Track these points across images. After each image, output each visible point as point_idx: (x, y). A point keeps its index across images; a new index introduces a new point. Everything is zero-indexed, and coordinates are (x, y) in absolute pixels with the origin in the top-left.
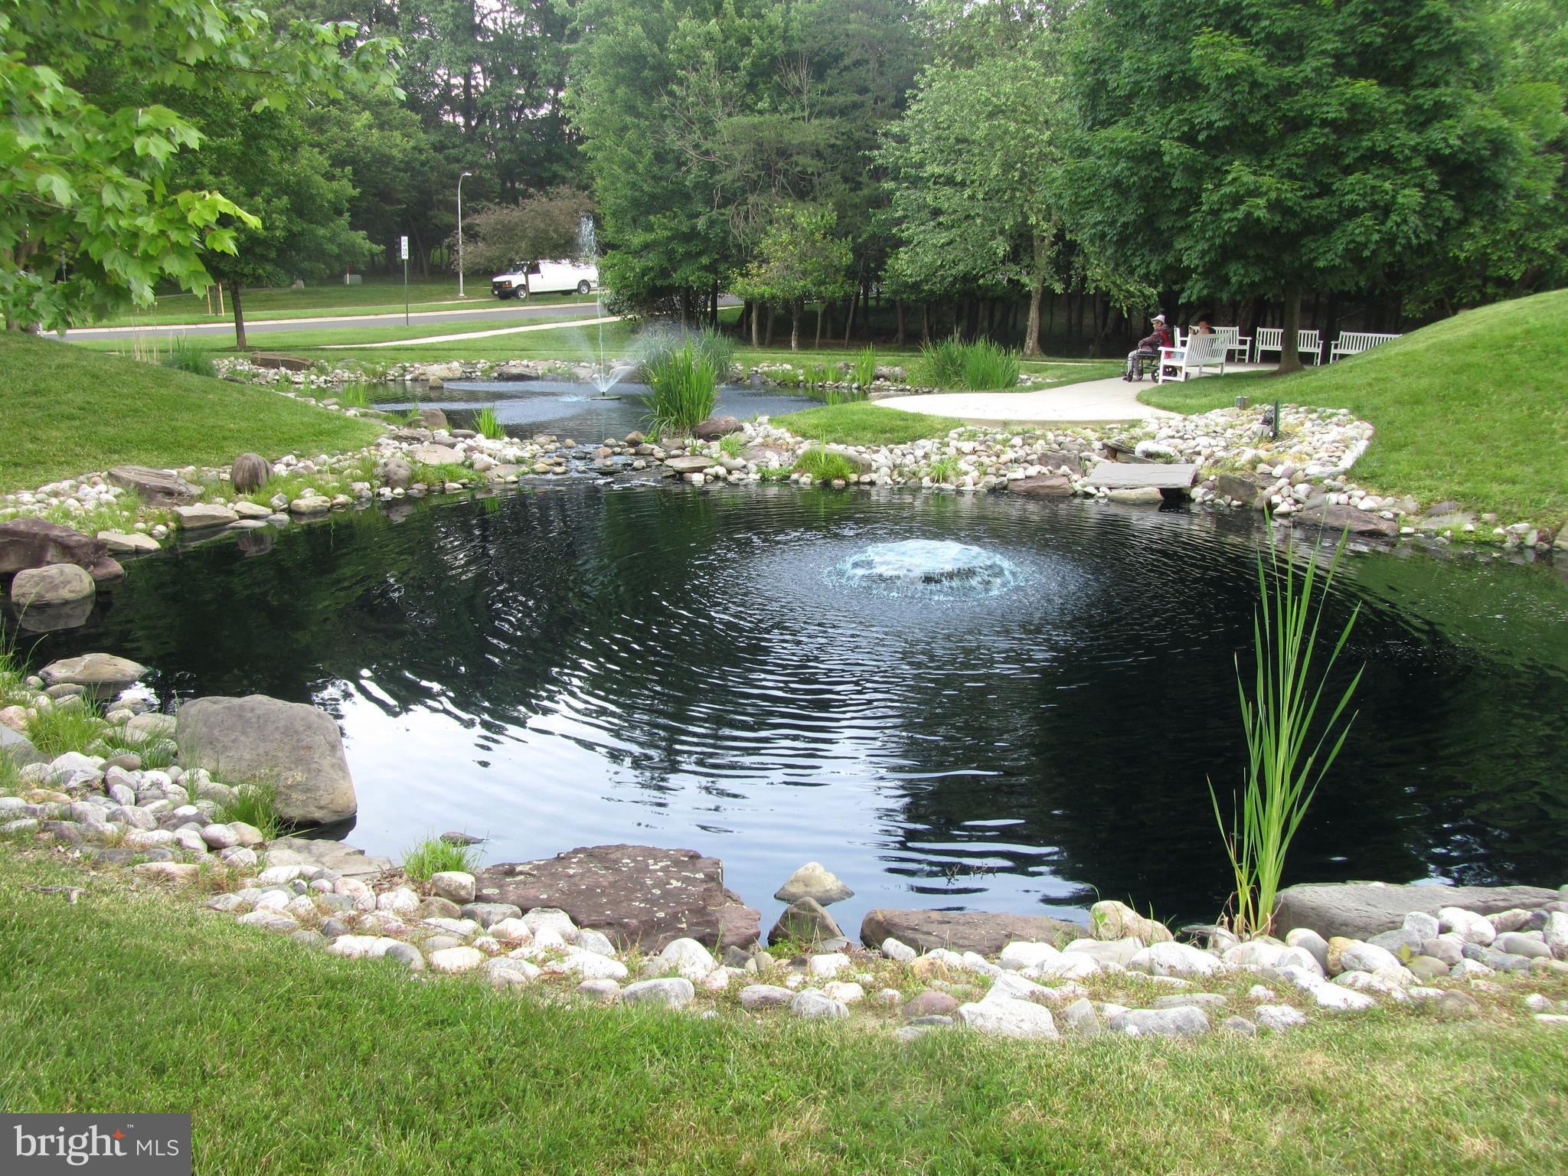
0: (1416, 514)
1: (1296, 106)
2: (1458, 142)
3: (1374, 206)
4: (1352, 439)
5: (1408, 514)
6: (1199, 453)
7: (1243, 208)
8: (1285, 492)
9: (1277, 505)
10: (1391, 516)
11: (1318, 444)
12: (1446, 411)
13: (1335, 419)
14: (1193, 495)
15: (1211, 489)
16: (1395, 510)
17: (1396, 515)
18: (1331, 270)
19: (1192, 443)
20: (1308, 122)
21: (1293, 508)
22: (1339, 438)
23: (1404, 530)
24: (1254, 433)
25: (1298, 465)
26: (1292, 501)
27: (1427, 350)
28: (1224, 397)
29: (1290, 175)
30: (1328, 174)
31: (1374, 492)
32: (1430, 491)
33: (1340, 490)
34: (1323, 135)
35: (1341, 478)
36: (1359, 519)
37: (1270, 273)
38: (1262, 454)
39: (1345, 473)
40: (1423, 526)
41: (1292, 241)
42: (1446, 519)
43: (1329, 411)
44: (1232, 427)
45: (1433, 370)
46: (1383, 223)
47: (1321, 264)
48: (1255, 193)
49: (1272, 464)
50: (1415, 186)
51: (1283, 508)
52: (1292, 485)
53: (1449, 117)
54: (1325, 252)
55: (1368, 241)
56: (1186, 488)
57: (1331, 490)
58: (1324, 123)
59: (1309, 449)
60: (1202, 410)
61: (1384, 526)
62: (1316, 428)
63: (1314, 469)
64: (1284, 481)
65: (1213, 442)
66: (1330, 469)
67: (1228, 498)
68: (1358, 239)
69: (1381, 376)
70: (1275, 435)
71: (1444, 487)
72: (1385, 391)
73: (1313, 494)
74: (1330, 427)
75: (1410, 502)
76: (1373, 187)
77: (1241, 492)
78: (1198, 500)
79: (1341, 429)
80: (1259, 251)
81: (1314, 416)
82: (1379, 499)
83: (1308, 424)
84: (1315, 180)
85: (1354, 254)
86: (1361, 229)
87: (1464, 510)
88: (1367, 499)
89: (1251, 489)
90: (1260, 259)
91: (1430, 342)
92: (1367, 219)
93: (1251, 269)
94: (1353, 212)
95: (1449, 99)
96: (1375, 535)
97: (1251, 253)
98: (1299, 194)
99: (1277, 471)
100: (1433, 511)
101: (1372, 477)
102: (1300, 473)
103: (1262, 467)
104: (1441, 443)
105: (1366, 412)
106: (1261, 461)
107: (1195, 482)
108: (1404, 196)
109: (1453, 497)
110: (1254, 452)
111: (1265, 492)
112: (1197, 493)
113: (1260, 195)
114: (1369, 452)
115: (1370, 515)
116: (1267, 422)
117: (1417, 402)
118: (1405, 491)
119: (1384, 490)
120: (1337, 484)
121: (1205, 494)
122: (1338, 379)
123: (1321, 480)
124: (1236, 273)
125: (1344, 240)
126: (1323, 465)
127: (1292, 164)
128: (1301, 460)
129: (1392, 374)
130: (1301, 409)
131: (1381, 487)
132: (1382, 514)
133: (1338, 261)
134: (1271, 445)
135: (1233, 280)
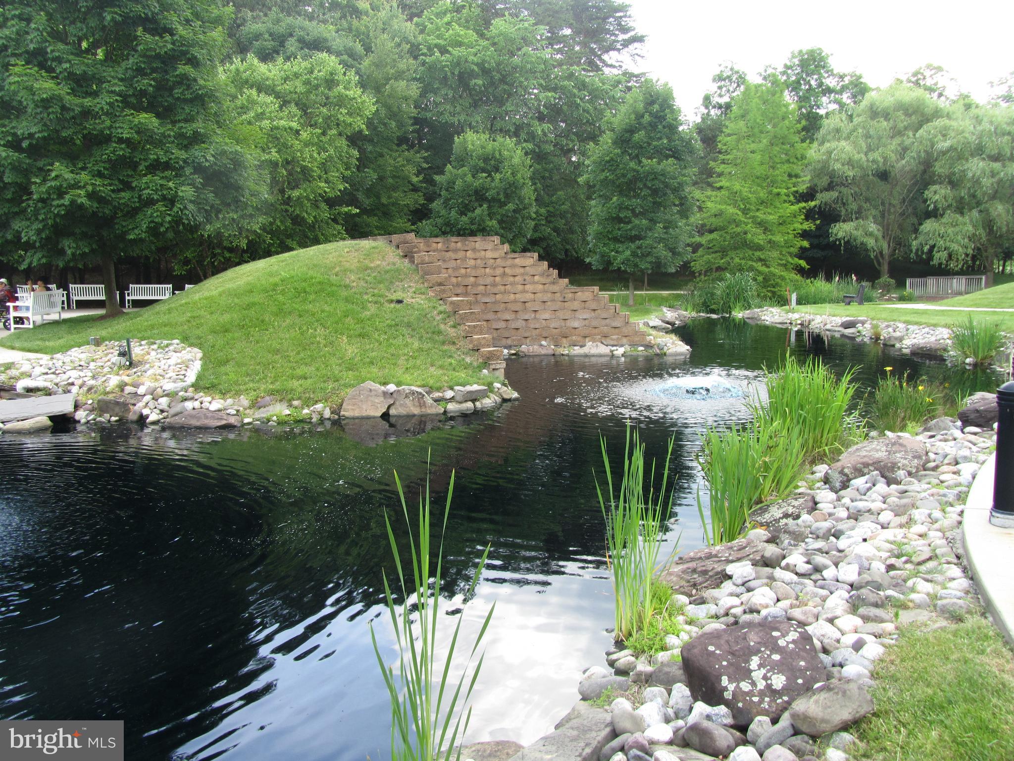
0: (250, 408)
1: (98, 127)
2: (212, 159)
3: (164, 198)
4: (189, 360)
5: (245, 409)
6: (73, 384)
7: (67, 197)
8: (151, 405)
9: (147, 416)
10: (235, 412)
11: (166, 367)
12: (248, 335)
13: (171, 348)
14: (77, 417)
15: (92, 411)
16: (236, 407)
17: (238, 411)
18: (138, 241)
19: (65, 377)
20: (108, 139)
21: (161, 417)
22: (179, 361)
23: (246, 420)
24: (113, 363)
25: (157, 385)
26: (158, 412)
27: (220, 295)
28: (76, 337)
29: (100, 175)
30: (128, 175)
31: (217, 397)
32: (255, 390)
33: (192, 399)
34: (122, 149)
35: (191, 389)
36: (213, 418)
37: (94, 246)
38: (126, 379)
39: (193, 386)
40: (257, 416)
41: (108, 222)
42: (271, 408)
43: (165, 342)
44: (93, 361)
45: (229, 309)
46: (171, 210)
47: (132, 237)
48: (76, 186)
49: (136, 386)
50: (188, 184)
51: (153, 417)
52: (155, 399)
53: (204, 142)
54: (133, 229)
55: (163, 221)
56: (71, 413)
57: (186, 400)
58: (121, 141)
59: (160, 371)
60: (65, 349)
61: (232, 420)
62: (159, 356)
63: (169, 386)
64: (148, 398)
65: (82, 374)
66: (180, 385)
67: (107, 416)
68: (156, 220)
69: (195, 314)
70: (131, 364)
71: (263, 387)
72: (202, 324)
73: (173, 404)
74: (171, 354)
75: (245, 401)
76: (161, 185)
77: (117, 409)
78: (83, 421)
79: (178, 354)
80: (84, 229)
81: (155, 347)
82: (222, 401)
83: (153, 353)
84: (119, 180)
85: (154, 230)
86: (157, 212)
87: (281, 401)
88: (214, 403)
89: (125, 406)
90: (85, 236)
91: (220, 289)
92: (160, 206)
93: (80, 243)
94: (150, 202)
95: (202, 131)
96: (228, 427)
97: (77, 231)
98: (109, 188)
99: (141, 390)
100: (261, 404)
101: (213, 387)
102: (159, 389)
103: (128, 389)
104: (252, 357)
105: (192, 340)
106: (126, 384)
107: (77, 407)
108: (182, 191)
109: (272, 393)
110: (118, 378)
111: (136, 408)
112: (81, 415)
113: (80, 188)
114: (204, 368)
115: (220, 413)
116: (122, 354)
117: (226, 331)
118: (238, 393)
119: (223, 394)
120: (190, 394)
121: (87, 415)
122: (164, 319)
123: (177, 394)
124: (69, 246)
125: (147, 221)
126: (174, 382)
127: (100, 167)
128: (156, 380)
129: (202, 313)
130: (143, 342)
131: (221, 392)
132: (228, 411)
133: (143, 235)
134: (129, 372)
135: (69, 252)
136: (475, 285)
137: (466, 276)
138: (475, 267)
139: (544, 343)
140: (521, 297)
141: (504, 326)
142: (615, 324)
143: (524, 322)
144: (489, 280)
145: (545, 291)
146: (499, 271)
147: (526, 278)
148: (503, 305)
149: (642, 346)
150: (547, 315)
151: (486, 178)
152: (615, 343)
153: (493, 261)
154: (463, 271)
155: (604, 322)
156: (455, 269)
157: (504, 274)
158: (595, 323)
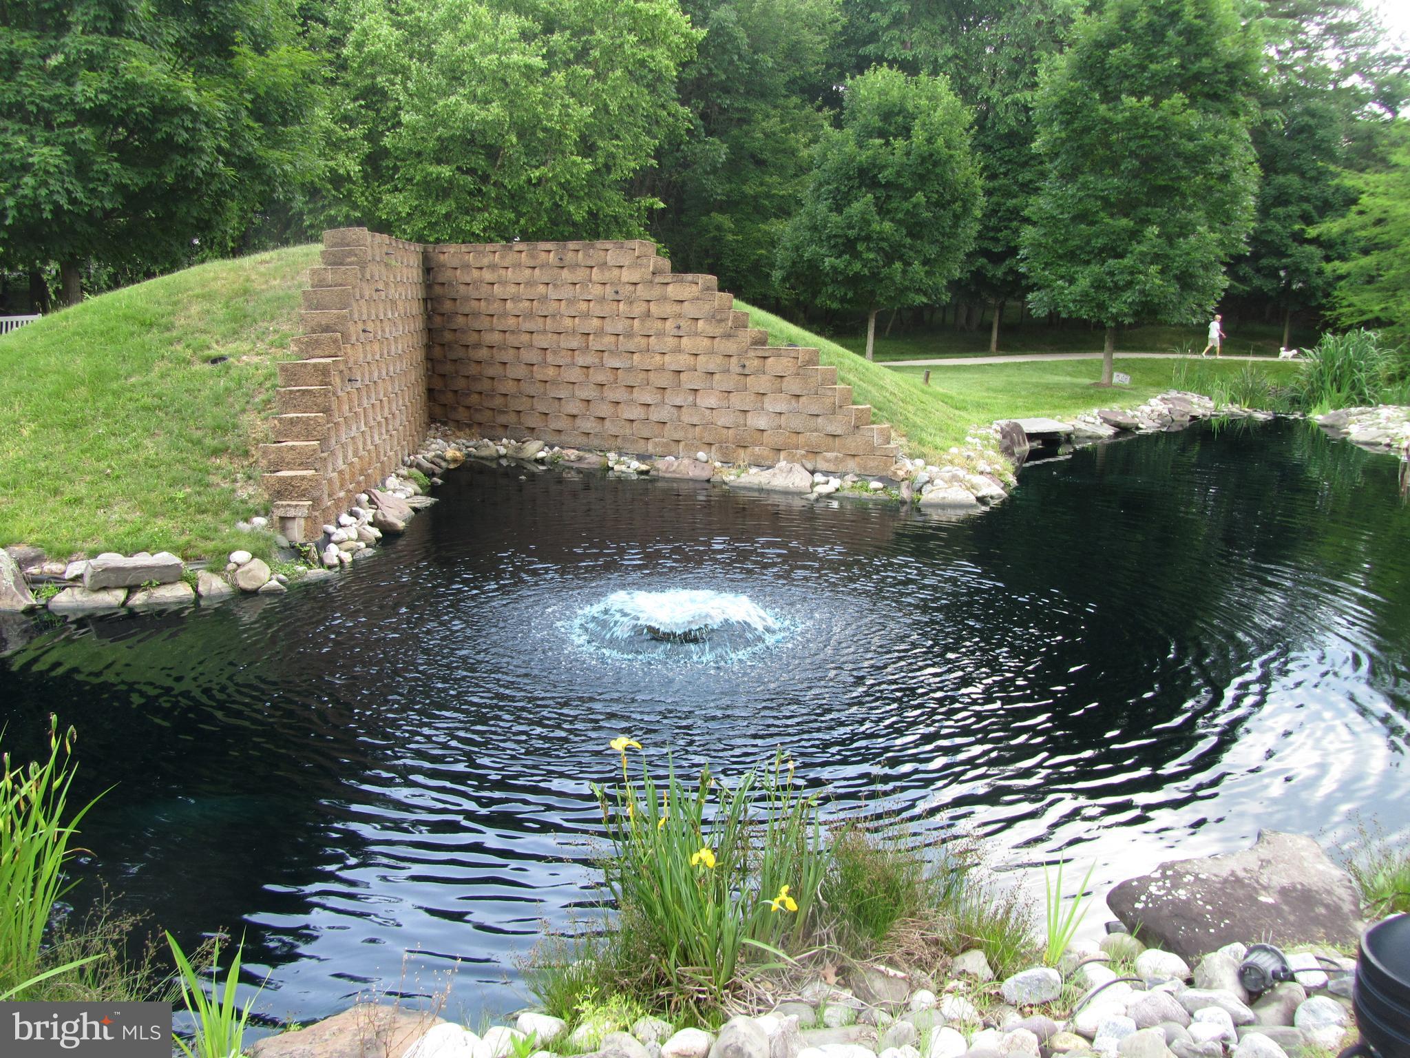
136: (600, 333)
137: (586, 315)
138: (602, 300)
139: (701, 455)
140: (672, 362)
141: (643, 416)
142: (831, 429)
143: (675, 411)
144: (620, 326)
145: (711, 352)
146: (638, 309)
147: (682, 323)
148: (643, 375)
149: (880, 479)
150: (712, 401)
151: (881, 146)
152: (832, 468)
153: (631, 288)
154: (583, 306)
155: (812, 423)
156: (571, 302)
157: (648, 314)
158: (796, 423)
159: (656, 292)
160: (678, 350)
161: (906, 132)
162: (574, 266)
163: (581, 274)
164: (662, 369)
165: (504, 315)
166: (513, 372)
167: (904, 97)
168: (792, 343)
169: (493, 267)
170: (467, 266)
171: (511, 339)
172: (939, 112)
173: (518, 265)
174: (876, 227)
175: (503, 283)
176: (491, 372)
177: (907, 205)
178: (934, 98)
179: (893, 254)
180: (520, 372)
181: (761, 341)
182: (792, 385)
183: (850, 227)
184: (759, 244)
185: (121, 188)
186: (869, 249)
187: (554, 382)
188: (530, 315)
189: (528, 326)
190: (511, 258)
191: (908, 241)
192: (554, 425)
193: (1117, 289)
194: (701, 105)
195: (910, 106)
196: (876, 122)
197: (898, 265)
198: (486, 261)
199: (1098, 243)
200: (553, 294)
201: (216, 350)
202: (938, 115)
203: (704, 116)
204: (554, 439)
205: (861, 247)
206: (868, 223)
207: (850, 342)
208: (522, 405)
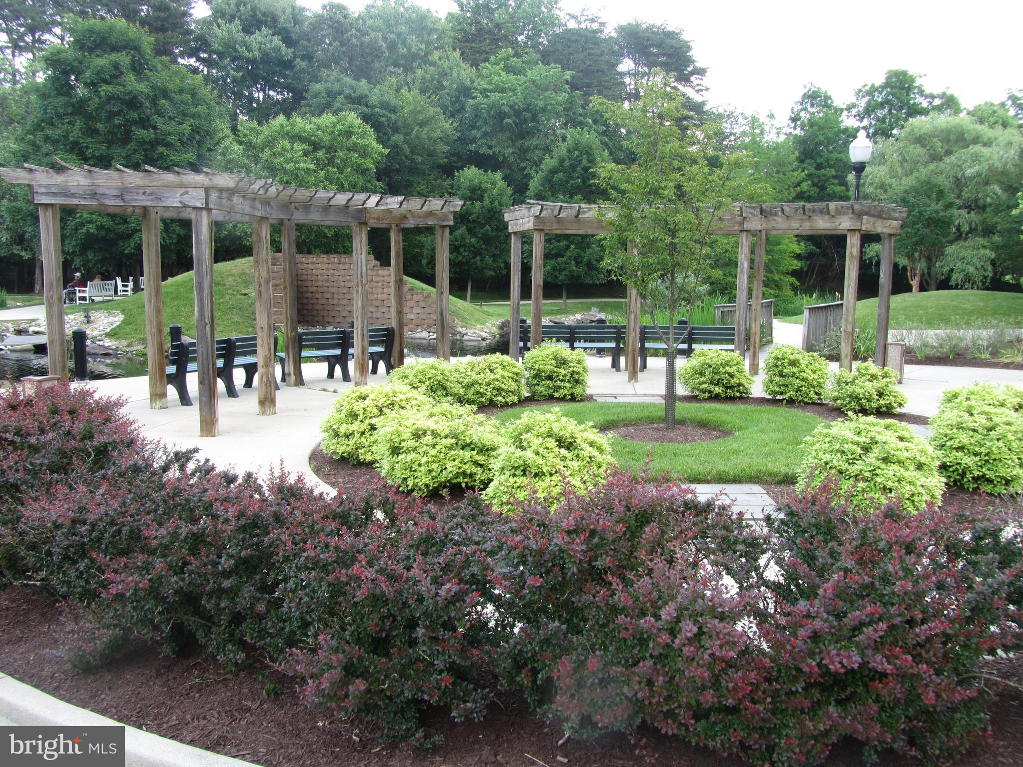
4: (115, 321)
10: (115, 348)
11: (102, 324)
13: (113, 315)
17: (118, 347)
22: (110, 321)
23: (119, 352)
24: (80, 321)
32: (133, 338)
35: (104, 336)
39: (106, 334)
43: (114, 312)
44: (75, 320)
59: (98, 326)
70: (88, 322)
71: (138, 336)
74: (110, 318)
75: (124, 343)
79: (113, 318)
83: (103, 317)
96: (108, 355)
101: (115, 335)
105: (126, 311)
109: (140, 340)
114: (118, 326)
118: (124, 339)
120: (101, 338)
126: (99, 332)
132: (112, 347)
140: (381, 297)
141: (370, 316)
142: (434, 318)
147: (384, 284)
148: (370, 302)
149: (451, 334)
152: (435, 331)
156: (344, 276)
157: (372, 280)
158: (424, 316)
159: (375, 273)
160: (383, 293)
161: (481, 199)
162: (345, 263)
163: (347, 266)
164: (377, 299)
165: (317, 281)
166: (320, 301)
167: (481, 183)
168: (423, 290)
169: (313, 263)
170: (302, 263)
171: (320, 289)
172: (496, 190)
173: (322, 263)
174: (468, 241)
175: (317, 269)
176: (312, 302)
177: (482, 231)
178: (494, 184)
179: (477, 253)
180: (324, 301)
181: (411, 290)
182: (422, 304)
183: (456, 240)
184: (417, 246)
185: (179, 235)
186: (465, 251)
187: (337, 305)
188: (328, 281)
189: (327, 285)
190: (320, 260)
191: (484, 246)
192: (337, 320)
193: (560, 271)
194: (387, 180)
195: (483, 186)
196: (468, 193)
197: (478, 258)
198: (310, 261)
199: (554, 252)
200: (336, 273)
201: (244, 292)
202: (495, 191)
203: (388, 185)
204: (337, 325)
205: (461, 250)
206: (464, 239)
207: (457, 294)
208: (326, 313)
